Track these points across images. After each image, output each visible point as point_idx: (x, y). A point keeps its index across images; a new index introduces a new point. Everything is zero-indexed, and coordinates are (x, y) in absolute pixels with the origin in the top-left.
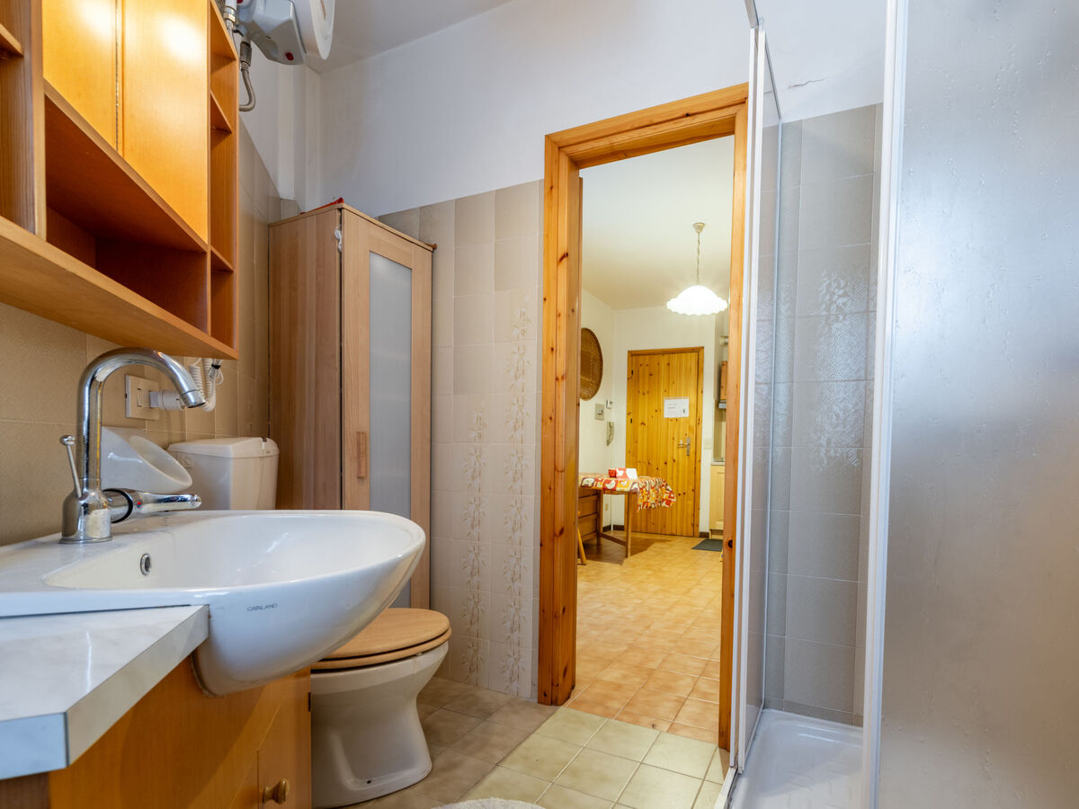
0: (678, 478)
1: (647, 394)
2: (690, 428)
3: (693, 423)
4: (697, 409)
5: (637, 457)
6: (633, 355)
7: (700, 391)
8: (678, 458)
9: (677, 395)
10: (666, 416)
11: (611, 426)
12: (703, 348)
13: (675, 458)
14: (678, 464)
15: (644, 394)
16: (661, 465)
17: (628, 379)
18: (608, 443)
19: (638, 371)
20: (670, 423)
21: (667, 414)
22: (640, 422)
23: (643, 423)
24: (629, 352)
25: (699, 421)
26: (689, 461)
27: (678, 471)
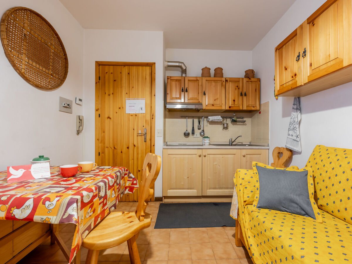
0: (138, 159)
1: (111, 95)
2: (146, 121)
3: (148, 118)
4: (151, 108)
5: (104, 143)
6: (99, 65)
7: (153, 94)
8: (138, 144)
9: (136, 97)
10: (128, 111)
11: (80, 120)
12: (155, 63)
13: (135, 143)
14: (138, 148)
15: (109, 95)
16: (125, 150)
17: (96, 83)
18: (78, 132)
19: (105, 77)
20: (131, 117)
21: (128, 110)
22: (107, 116)
23: (109, 118)
24: (96, 62)
25: (153, 117)
26: (146, 144)
27: (138, 154)
